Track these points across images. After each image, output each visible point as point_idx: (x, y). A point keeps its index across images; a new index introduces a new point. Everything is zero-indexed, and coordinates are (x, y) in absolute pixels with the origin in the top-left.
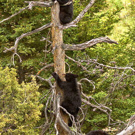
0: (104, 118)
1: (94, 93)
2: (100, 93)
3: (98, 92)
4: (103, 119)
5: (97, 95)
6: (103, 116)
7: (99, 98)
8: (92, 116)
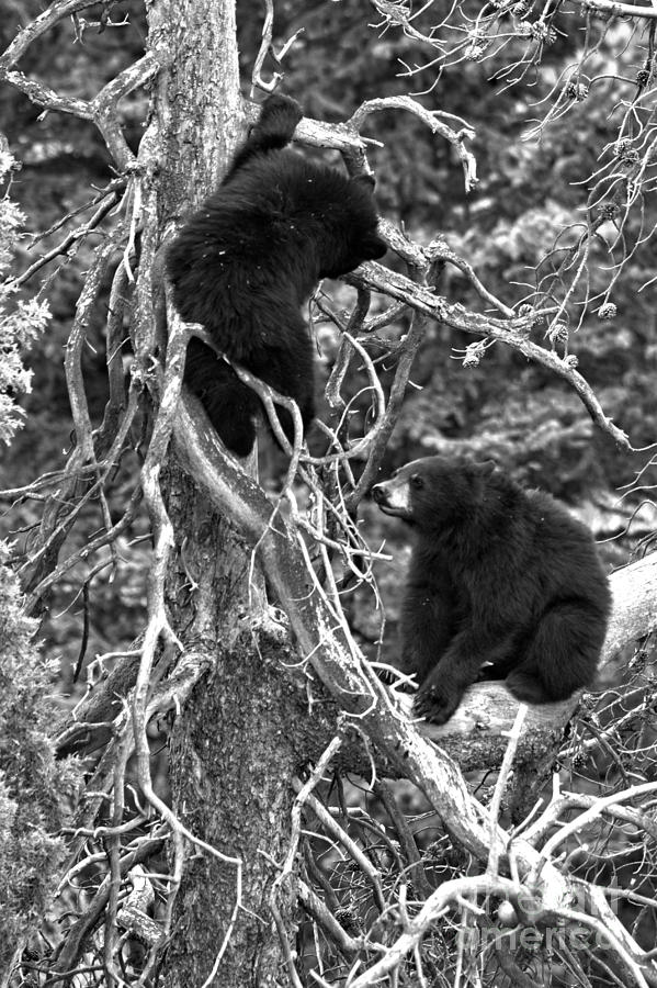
0: (567, 421)
1: (487, 222)
2: (536, 218)
3: (525, 208)
4: (552, 431)
5: (507, 238)
6: (561, 404)
7: (527, 258)
8: (471, 406)
